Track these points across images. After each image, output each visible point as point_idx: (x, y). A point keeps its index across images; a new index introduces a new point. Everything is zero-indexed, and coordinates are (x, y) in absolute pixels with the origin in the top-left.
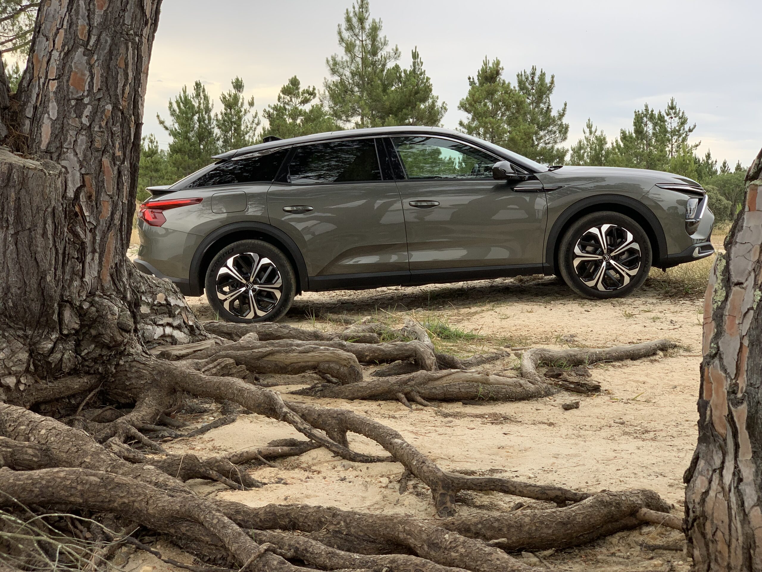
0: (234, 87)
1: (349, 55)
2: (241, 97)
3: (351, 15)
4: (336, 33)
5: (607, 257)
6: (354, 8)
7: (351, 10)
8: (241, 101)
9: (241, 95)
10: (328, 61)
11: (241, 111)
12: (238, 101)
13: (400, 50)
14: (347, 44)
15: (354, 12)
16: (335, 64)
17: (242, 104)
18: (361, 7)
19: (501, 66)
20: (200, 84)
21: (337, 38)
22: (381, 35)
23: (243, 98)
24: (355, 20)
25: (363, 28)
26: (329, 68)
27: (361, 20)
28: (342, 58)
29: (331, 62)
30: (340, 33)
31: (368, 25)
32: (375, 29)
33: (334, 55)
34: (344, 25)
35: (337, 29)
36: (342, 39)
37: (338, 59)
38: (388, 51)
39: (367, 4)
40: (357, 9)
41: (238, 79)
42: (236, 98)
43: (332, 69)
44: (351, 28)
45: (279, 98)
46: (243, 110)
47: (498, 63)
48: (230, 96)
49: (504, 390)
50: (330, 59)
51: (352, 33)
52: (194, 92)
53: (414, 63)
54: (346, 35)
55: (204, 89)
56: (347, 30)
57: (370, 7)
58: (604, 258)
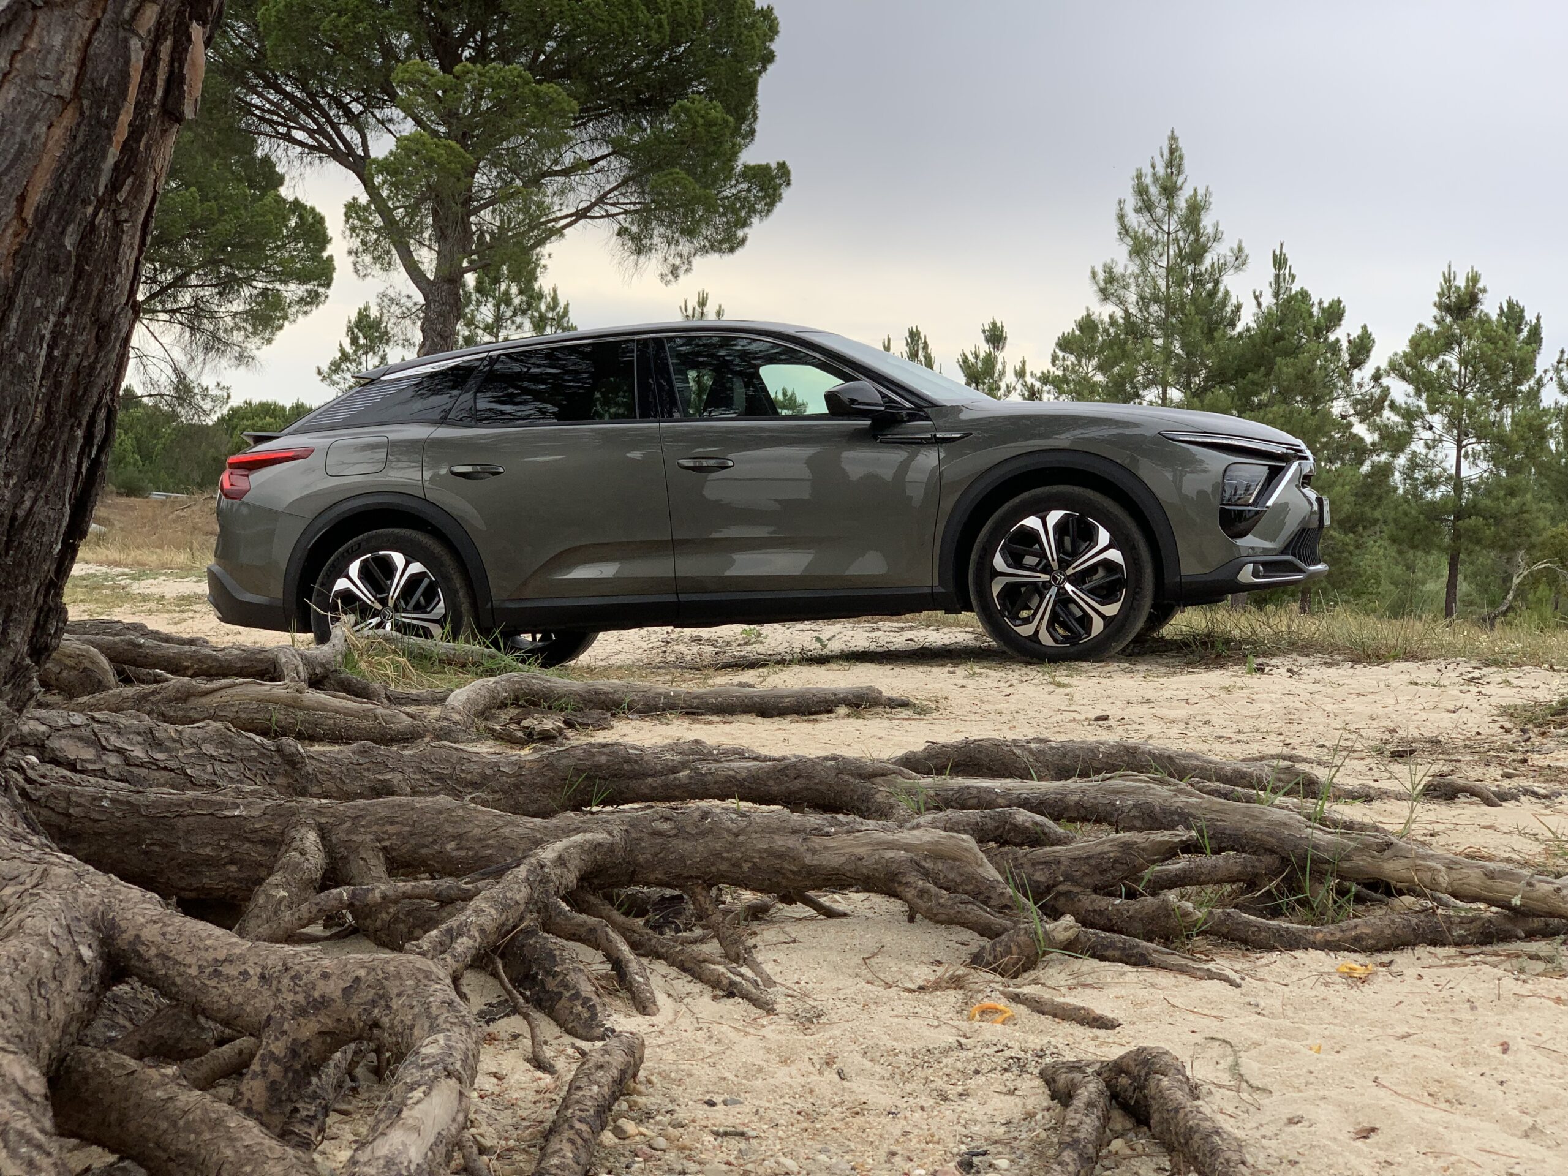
0: (987, 340)
1: (1138, 261)
2: (1000, 360)
3: (1148, 180)
4: (1115, 217)
5: (1060, 577)
6: (1153, 166)
7: (1147, 170)
8: (999, 367)
9: (1000, 356)
10: (1094, 275)
11: (999, 388)
12: (994, 367)
13: (1246, 251)
14: (1135, 238)
15: (1155, 174)
16: (1111, 279)
17: (1002, 373)
18: (1170, 164)
19: (1480, 285)
20: (918, 333)
21: (1115, 227)
22: (1207, 222)
23: (1004, 363)
24: (1154, 190)
25: (1170, 209)
26: (1095, 288)
27: (1169, 190)
28: (1126, 267)
29: (1101, 276)
30: (1121, 217)
31: (1181, 202)
32: (1195, 209)
33: (1109, 261)
34: (1131, 201)
35: (1114, 210)
36: (1125, 230)
37: (1118, 270)
38: (1222, 252)
39: (1181, 158)
40: (1161, 170)
41: (994, 324)
42: (989, 362)
43: (1103, 291)
44: (1147, 206)
45: (1054, 358)
46: (1003, 385)
47: (1474, 279)
48: (977, 357)
49: (331, 722)
50: (1100, 270)
51: (1148, 217)
52: (905, 349)
53: (1277, 277)
54: (1135, 220)
55: (925, 343)
56: (1138, 211)
57: (1186, 163)
58: (1055, 579)
